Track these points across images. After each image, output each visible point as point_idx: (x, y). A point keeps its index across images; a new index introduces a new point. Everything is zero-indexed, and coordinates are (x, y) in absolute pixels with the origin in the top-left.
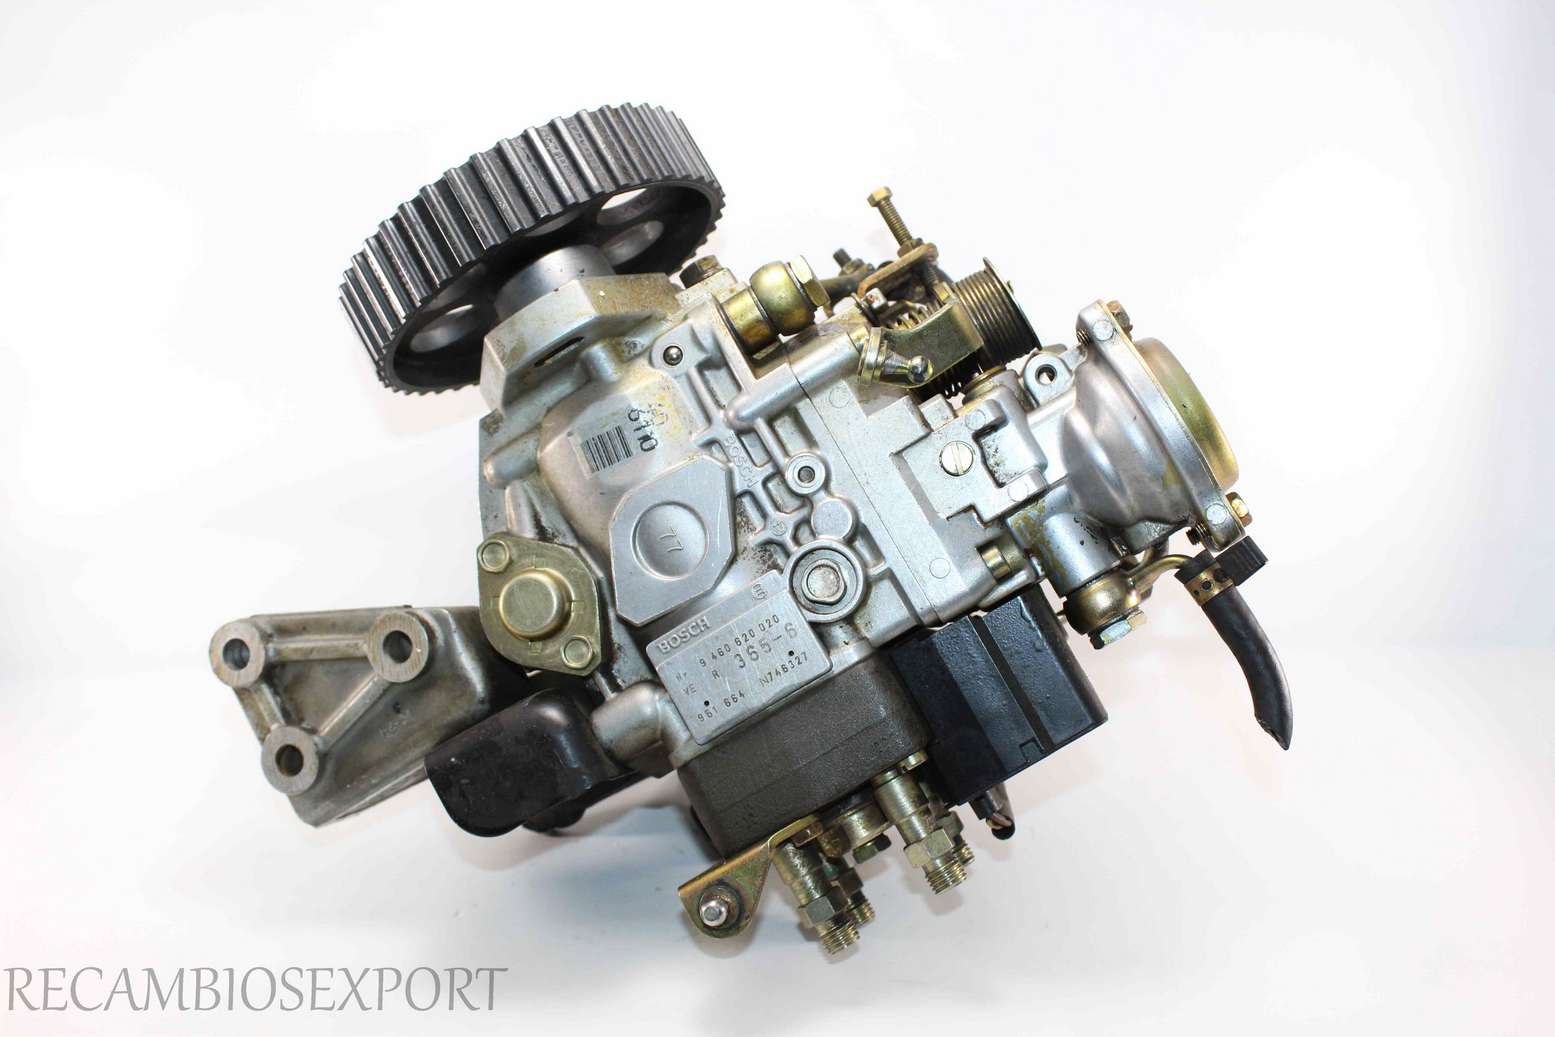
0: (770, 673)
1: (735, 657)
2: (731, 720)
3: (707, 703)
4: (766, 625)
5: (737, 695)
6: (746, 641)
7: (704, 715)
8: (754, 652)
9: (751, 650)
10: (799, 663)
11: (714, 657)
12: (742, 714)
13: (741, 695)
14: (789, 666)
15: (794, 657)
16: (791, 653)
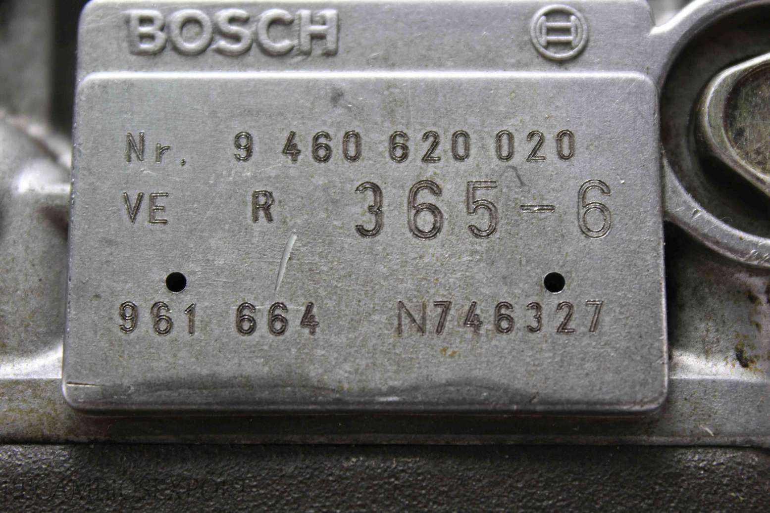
0: (445, 306)
1: (362, 188)
2: (227, 384)
3: (176, 282)
4: (523, 149)
5: (295, 317)
6: (428, 158)
7: (146, 317)
8: (433, 209)
9: (425, 197)
10: (563, 328)
11: (291, 149)
12: (274, 384)
13: (308, 320)
14: (523, 317)
15: (555, 298)
16: (554, 283)
